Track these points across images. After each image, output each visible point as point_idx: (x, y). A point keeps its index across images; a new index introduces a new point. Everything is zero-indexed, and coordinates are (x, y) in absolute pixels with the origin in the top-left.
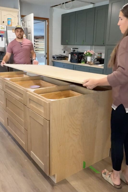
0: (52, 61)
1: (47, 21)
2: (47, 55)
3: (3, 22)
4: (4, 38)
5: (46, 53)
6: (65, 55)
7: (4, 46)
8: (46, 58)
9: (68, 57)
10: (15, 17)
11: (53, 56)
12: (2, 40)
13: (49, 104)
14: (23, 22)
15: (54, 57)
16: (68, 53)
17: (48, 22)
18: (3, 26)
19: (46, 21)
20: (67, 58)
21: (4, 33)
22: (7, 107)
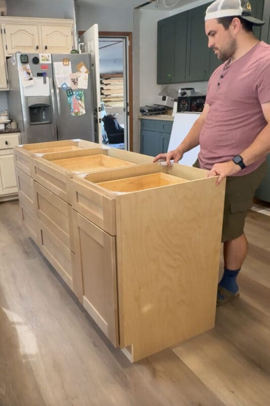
0: (139, 119)
1: (128, 38)
2: (128, 107)
3: (46, 48)
4: (47, 78)
5: (127, 103)
6: (165, 105)
7: (48, 94)
8: (128, 114)
9: (172, 109)
10: (67, 36)
11: (141, 108)
12: (45, 82)
13: (114, 201)
14: (83, 44)
15: (142, 111)
16: (171, 100)
17: (131, 40)
18: (46, 55)
19: (126, 38)
20: (169, 111)
21: (48, 68)
22: (39, 208)
